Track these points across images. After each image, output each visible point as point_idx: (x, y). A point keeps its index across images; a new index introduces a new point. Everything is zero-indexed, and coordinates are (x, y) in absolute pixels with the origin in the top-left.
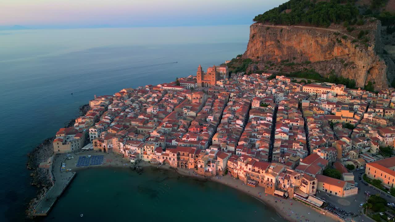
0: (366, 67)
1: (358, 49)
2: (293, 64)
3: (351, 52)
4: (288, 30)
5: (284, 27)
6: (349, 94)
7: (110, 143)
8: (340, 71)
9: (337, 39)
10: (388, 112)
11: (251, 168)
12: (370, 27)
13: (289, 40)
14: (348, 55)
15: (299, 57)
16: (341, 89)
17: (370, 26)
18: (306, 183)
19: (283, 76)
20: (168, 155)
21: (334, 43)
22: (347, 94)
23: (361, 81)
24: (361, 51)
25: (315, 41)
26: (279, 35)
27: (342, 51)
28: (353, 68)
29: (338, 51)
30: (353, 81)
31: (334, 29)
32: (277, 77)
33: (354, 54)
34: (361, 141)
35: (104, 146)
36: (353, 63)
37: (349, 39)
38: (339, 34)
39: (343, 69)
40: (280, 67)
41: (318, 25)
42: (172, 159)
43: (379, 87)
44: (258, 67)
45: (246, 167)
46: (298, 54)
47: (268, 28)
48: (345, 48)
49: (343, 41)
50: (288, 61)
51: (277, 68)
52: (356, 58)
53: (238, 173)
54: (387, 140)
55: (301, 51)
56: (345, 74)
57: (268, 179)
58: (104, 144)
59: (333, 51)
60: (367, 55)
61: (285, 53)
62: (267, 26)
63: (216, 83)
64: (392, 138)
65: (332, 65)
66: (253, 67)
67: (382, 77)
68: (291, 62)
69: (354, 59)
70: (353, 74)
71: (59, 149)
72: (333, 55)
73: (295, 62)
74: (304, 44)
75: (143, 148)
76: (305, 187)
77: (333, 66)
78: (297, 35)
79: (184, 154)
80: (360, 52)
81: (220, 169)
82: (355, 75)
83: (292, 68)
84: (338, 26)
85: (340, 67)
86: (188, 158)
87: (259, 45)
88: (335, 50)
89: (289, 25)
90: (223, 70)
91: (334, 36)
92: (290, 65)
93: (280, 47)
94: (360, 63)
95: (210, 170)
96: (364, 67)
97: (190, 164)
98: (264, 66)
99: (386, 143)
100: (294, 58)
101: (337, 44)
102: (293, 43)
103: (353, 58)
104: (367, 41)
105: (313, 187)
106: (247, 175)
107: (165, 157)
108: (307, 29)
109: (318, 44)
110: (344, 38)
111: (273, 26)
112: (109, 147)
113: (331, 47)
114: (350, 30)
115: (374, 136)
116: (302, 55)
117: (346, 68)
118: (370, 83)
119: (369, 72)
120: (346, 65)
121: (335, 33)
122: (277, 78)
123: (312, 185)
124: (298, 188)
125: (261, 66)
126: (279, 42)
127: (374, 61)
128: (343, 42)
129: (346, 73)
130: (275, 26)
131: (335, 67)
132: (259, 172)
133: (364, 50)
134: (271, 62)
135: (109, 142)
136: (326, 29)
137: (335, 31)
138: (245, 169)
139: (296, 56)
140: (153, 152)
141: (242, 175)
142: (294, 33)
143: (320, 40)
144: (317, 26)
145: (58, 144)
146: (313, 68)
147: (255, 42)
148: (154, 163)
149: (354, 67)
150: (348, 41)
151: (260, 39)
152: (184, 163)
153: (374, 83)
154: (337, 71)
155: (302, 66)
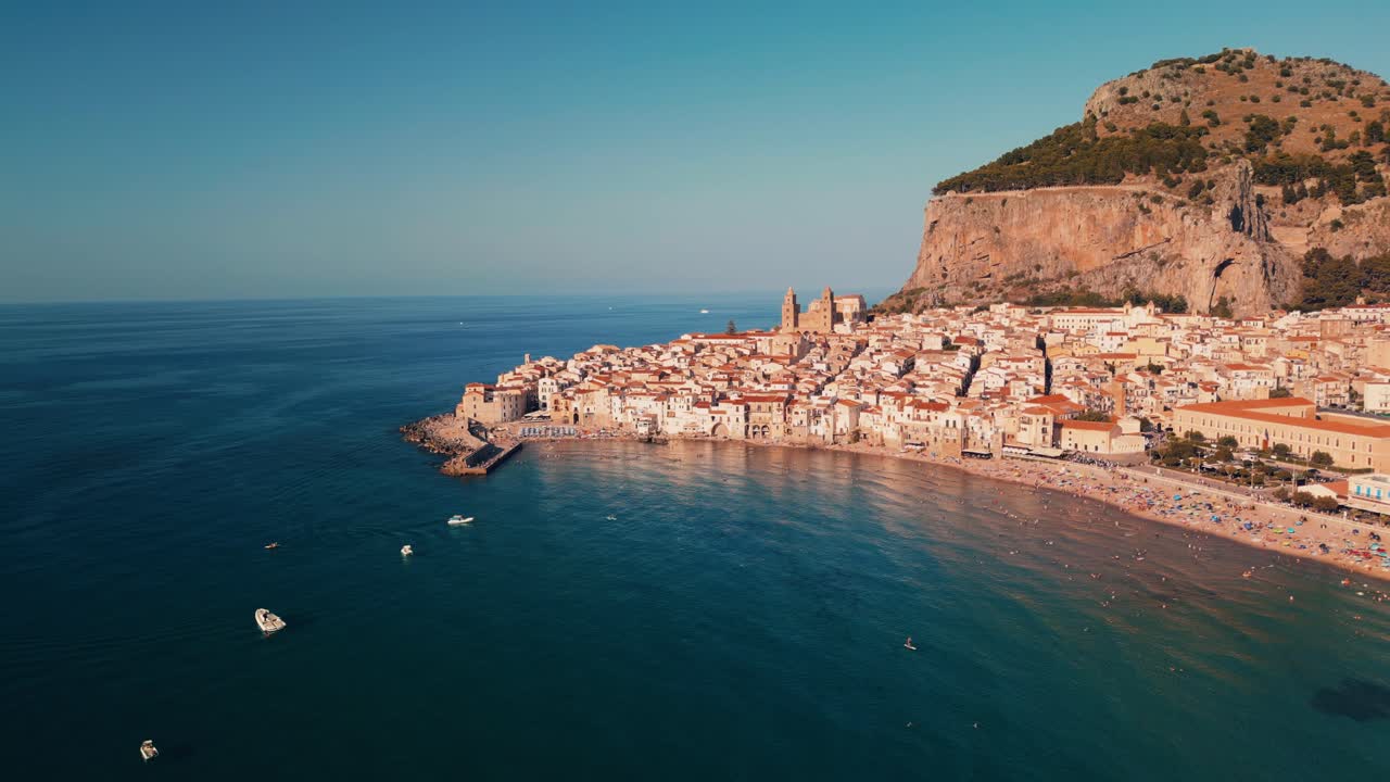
0: (1209, 261)
1: (1188, 220)
2: (1036, 281)
3: (1174, 233)
4: (1021, 199)
5: (1009, 194)
6: (1165, 321)
7: (589, 402)
8: (1150, 278)
9: (1141, 207)
10: (1253, 343)
11: (911, 413)
12: (1220, 174)
13: (1023, 224)
14: (1168, 240)
15: (1049, 262)
16: (1147, 311)
17: (1221, 170)
18: (1029, 422)
19: (1008, 304)
20: (724, 412)
21: (1135, 218)
22: (1161, 322)
23: (1200, 297)
24: (1196, 223)
25: (1088, 218)
26: (997, 216)
27: (1156, 233)
28: (1180, 267)
29: (1145, 236)
30: (1181, 297)
31: (1133, 185)
32: (992, 307)
33: (1182, 234)
34: (1174, 383)
35: (576, 409)
36: (1179, 255)
37: (1169, 202)
38: (1144, 194)
39: (1157, 274)
40: (1001, 291)
41: (1093, 179)
42: (733, 419)
43: (1245, 308)
44: (945, 297)
45: (900, 413)
46: (1049, 257)
47: (969, 201)
48: (1162, 224)
49: (1155, 208)
50: (1021, 275)
51: (994, 293)
52: (1187, 243)
53: (882, 433)
54: (1239, 384)
55: (1054, 248)
56: (1163, 285)
57: (947, 422)
58: (574, 404)
59: (1133, 237)
60: (1209, 231)
61: (1016, 256)
62: (966, 195)
63: (832, 328)
64: (1249, 381)
65: (1130, 267)
66: (930, 296)
67: (1253, 284)
68: (1031, 277)
69: (1182, 245)
70: (1181, 283)
71: (475, 411)
72: (1133, 248)
73: (1041, 275)
74: (1063, 230)
75: (665, 402)
76: (1025, 429)
77: (1133, 269)
78: (1043, 209)
79: (759, 407)
80: (1193, 226)
81: (841, 430)
82: (1185, 282)
83: (1032, 289)
84: (1144, 179)
85: (1149, 270)
86: (769, 415)
87: (946, 247)
88: (1138, 232)
89: (1024, 186)
90: (852, 306)
91: (1133, 200)
92: (1027, 283)
93: (1000, 244)
94: (1194, 253)
95: (820, 433)
96: (1203, 260)
97: (773, 428)
98: (960, 294)
99: (1235, 392)
100: (1038, 268)
101: (1140, 217)
102: (1034, 230)
103: (1179, 244)
104: (1210, 201)
105: (1044, 431)
106: (902, 430)
107: (717, 417)
108: (1067, 192)
109: (1095, 226)
110: (1157, 200)
111: (983, 194)
112: (586, 411)
113: (1127, 228)
114: (1171, 184)
115: (1207, 378)
116: (1057, 258)
117: (1164, 270)
118: (1223, 302)
119: (1218, 272)
120: (1163, 263)
121: (1135, 194)
122: (991, 310)
123: (1041, 426)
124: (1013, 437)
125: (953, 294)
126: (998, 231)
127: (1229, 246)
128: (1154, 211)
129: (1163, 280)
130: (987, 194)
131: (1138, 272)
132: (928, 419)
133: (1202, 221)
134: (978, 283)
135: (588, 398)
136: (1113, 187)
137: (1138, 189)
138: (899, 419)
139: (1043, 263)
140: (688, 409)
141: (891, 434)
142: (1036, 204)
143: (1100, 213)
144: (1093, 183)
145: (475, 399)
146: (1085, 283)
147: (937, 239)
148: (691, 431)
149: (1182, 263)
150: (1165, 206)
151: (949, 229)
152: (761, 426)
153: (1234, 300)
154: (1141, 280)
155: (1058, 282)
